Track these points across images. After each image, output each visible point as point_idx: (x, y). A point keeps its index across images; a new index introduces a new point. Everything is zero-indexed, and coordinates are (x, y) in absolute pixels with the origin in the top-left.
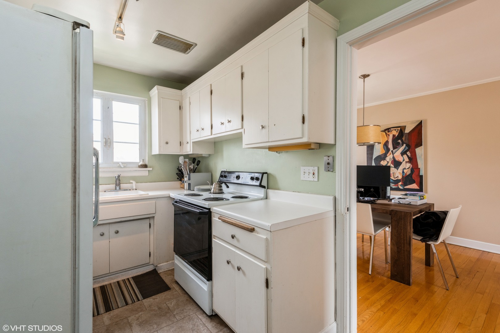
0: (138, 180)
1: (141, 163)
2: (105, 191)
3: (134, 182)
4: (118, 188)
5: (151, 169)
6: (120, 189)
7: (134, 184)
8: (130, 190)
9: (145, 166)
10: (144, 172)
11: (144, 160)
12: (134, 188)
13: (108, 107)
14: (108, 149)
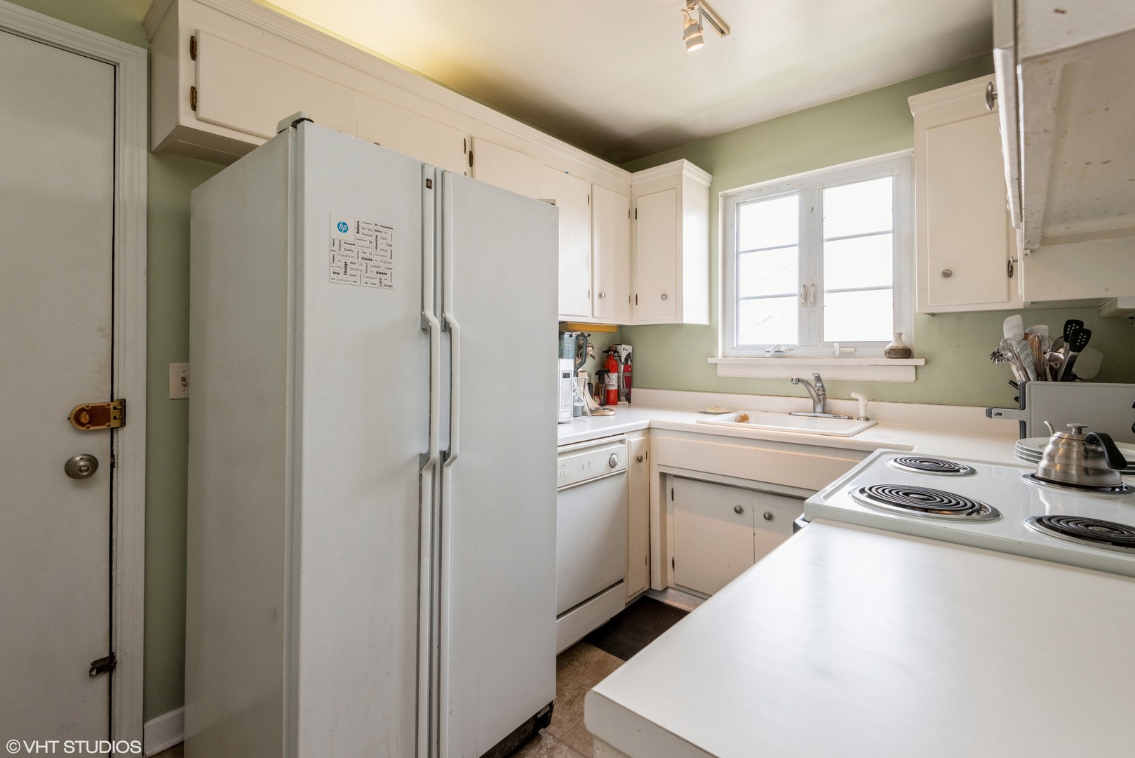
0: (876, 392)
1: (893, 344)
2: (790, 414)
3: (862, 400)
4: (819, 408)
5: (921, 362)
6: (824, 412)
7: (860, 405)
8: (850, 418)
9: (906, 353)
10: (903, 371)
11: (901, 334)
12: (862, 414)
13: (812, 210)
14: (811, 312)
